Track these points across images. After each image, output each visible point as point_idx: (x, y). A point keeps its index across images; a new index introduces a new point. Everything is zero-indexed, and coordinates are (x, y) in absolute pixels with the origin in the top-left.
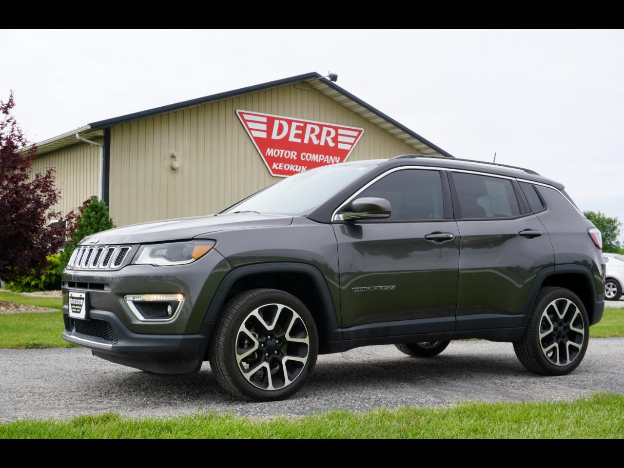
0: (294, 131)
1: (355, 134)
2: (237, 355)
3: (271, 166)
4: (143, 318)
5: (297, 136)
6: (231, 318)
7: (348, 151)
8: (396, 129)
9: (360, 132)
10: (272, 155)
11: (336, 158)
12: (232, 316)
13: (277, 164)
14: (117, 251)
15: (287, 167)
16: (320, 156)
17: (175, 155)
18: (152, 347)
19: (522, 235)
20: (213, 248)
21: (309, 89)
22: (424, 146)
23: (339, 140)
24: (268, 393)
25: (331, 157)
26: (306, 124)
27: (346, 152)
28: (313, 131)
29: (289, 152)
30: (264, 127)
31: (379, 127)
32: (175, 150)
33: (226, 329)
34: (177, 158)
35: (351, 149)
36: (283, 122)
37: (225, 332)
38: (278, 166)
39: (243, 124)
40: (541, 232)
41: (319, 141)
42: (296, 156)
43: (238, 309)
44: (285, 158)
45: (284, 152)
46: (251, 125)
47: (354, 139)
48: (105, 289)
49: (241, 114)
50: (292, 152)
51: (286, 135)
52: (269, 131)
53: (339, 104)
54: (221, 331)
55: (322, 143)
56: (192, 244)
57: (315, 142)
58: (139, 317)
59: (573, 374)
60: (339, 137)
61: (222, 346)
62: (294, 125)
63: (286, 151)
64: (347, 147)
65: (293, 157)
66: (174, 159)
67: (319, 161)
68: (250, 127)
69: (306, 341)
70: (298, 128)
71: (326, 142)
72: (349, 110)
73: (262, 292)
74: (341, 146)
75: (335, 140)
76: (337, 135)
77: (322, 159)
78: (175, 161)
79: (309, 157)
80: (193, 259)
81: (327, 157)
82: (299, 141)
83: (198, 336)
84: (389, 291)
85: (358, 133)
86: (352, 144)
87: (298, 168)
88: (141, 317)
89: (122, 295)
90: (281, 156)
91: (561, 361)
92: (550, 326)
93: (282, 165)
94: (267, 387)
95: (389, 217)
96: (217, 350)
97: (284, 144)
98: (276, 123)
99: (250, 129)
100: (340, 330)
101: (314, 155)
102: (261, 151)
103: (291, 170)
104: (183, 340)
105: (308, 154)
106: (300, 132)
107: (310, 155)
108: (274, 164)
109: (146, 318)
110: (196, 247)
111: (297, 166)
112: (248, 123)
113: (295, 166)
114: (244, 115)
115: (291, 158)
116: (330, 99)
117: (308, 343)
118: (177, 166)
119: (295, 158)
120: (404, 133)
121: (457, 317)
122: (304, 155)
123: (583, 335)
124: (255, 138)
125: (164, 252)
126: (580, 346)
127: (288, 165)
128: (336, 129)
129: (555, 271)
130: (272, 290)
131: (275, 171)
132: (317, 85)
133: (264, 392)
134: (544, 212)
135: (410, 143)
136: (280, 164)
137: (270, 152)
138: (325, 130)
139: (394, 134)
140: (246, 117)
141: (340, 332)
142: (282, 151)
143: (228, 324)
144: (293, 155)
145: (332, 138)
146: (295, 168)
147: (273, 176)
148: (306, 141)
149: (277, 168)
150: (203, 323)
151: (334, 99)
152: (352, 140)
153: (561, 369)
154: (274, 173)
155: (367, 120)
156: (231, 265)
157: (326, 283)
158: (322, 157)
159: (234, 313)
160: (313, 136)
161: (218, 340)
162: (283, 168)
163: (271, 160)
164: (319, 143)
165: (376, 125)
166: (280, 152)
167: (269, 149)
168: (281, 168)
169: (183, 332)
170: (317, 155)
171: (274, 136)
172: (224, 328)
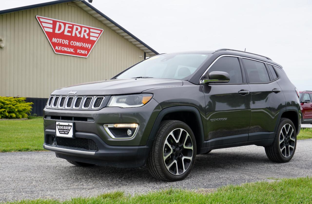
0: (67, 29)
1: (99, 32)
2: (164, 157)
3: (55, 48)
4: (115, 137)
5: (68, 32)
6: (161, 137)
7: (95, 41)
8: (120, 30)
9: (101, 31)
10: (55, 42)
11: (89, 44)
12: (162, 135)
13: (58, 47)
14: (94, 99)
15: (63, 49)
16: (81, 43)
17: (2, 40)
18: (121, 153)
19: (273, 92)
20: (152, 98)
21: (76, 6)
22: (134, 40)
23: (91, 35)
24: (177, 176)
25: (86, 44)
26: (73, 25)
27: (94, 41)
28: (77, 29)
29: (64, 40)
30: (51, 26)
31: (111, 29)
32: (2, 37)
33: (159, 143)
34: (3, 41)
35: (97, 40)
36: (61, 24)
37: (159, 144)
38: (58, 48)
39: (40, 24)
40: (279, 90)
41: (80, 35)
42: (68, 43)
43: (164, 132)
44: (62, 43)
45: (62, 41)
46: (44, 25)
47: (98, 35)
48: (88, 120)
49: (39, 18)
50: (66, 41)
51: (63, 31)
52: (54, 28)
53: (91, 15)
54: (155, 144)
55: (82, 36)
56: (141, 95)
57: (78, 35)
58: (112, 137)
59: (291, 162)
60: (91, 33)
61: (157, 152)
62: (67, 25)
63: (63, 40)
64: (95, 39)
65: (66, 43)
66: (1, 42)
67: (80, 46)
68: (43, 26)
69: (192, 148)
70: (69, 27)
71: (84, 35)
72: (96, 18)
73: (174, 122)
74: (91, 38)
75: (88, 35)
76: (90, 32)
77: (82, 45)
78: (2, 43)
79: (75, 44)
80: (142, 104)
81: (84, 44)
82: (70, 34)
83: (145, 147)
84: (224, 121)
85: (100, 31)
86: (98, 38)
87: (69, 50)
88: (113, 137)
89: (102, 124)
90: (60, 43)
91: (287, 156)
92: (283, 138)
93: (61, 48)
94: (176, 174)
95: (228, 82)
96: (153, 154)
97: (62, 36)
98: (58, 24)
99: (43, 27)
100: (205, 142)
101: (77, 43)
102: (50, 40)
103: (65, 50)
104: (139, 149)
105: (74, 42)
106: (70, 30)
107: (76, 42)
108: (56, 46)
109: (116, 137)
110: (143, 97)
111: (69, 48)
112: (42, 23)
113: (67, 48)
114: (40, 19)
115: (66, 44)
116: (86, 12)
117: (192, 149)
118: (3, 46)
119: (68, 44)
120: (124, 32)
121: (249, 134)
122: (72, 42)
123: (295, 141)
124: (46, 32)
125: (124, 100)
126: (293, 147)
127: (64, 48)
128: (89, 29)
129: (286, 110)
130: (178, 121)
131: (57, 51)
132: (80, 4)
133: (175, 176)
134: (278, 80)
135: (126, 38)
136: (60, 47)
137: (54, 40)
138: (83, 29)
139: (118, 33)
140: (42, 20)
141: (205, 143)
142: (61, 40)
143: (159, 140)
144: (66, 42)
145: (87, 34)
146: (67, 49)
147: (56, 54)
148: (73, 35)
149: (58, 49)
150: (148, 139)
151: (88, 12)
152: (97, 35)
153: (287, 159)
154: (56, 52)
155: (105, 25)
156: (162, 108)
157: (201, 116)
158: (82, 44)
159: (162, 134)
160: (77, 32)
161: (154, 149)
162: (61, 49)
163: (55, 44)
164: (80, 36)
165: (110, 28)
166: (60, 40)
167: (53, 39)
168: (60, 49)
169: (138, 144)
170: (79, 43)
171: (57, 31)
172: (158, 142)
